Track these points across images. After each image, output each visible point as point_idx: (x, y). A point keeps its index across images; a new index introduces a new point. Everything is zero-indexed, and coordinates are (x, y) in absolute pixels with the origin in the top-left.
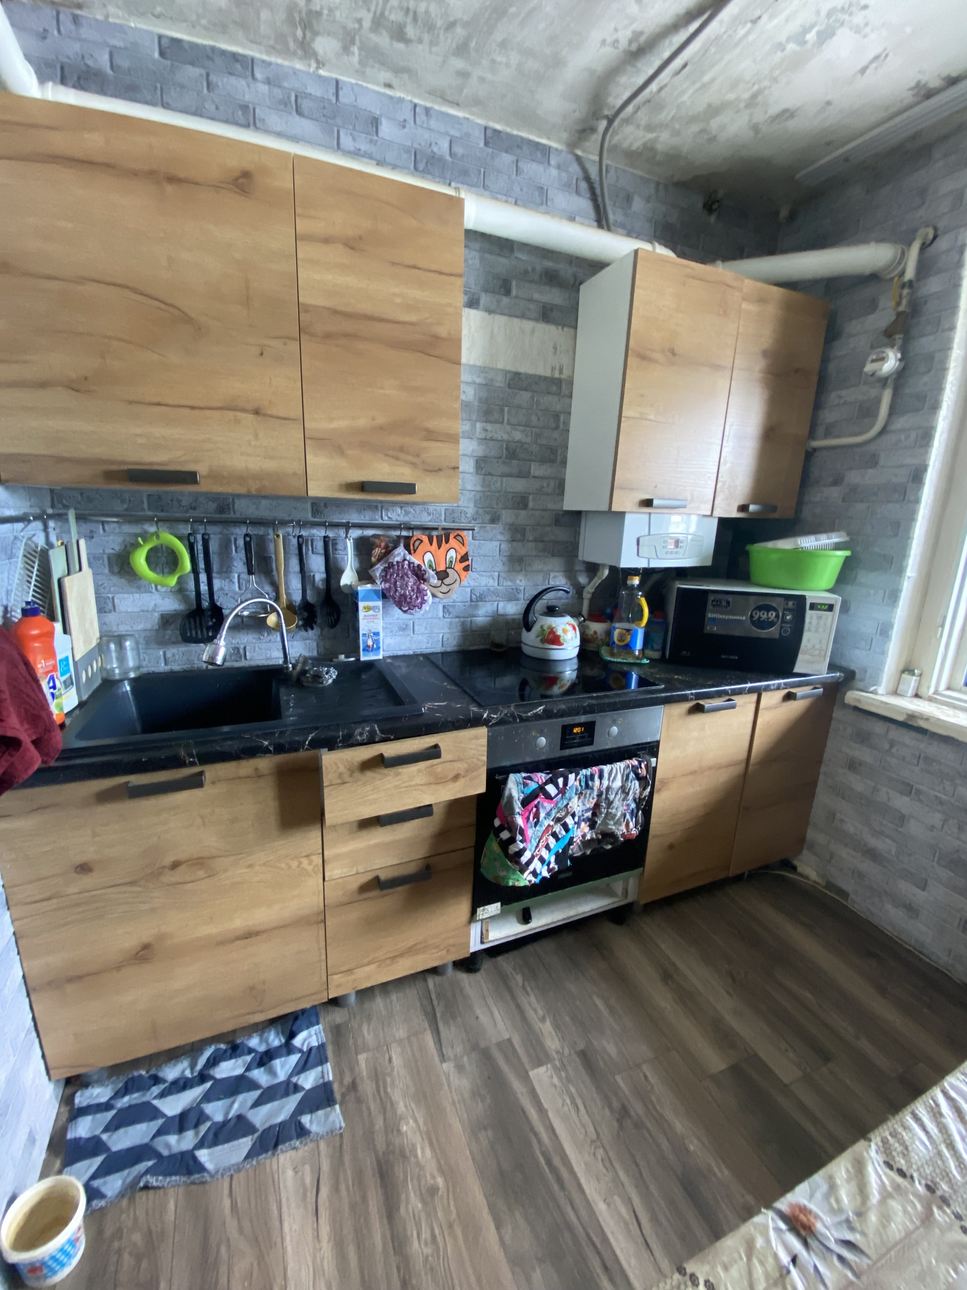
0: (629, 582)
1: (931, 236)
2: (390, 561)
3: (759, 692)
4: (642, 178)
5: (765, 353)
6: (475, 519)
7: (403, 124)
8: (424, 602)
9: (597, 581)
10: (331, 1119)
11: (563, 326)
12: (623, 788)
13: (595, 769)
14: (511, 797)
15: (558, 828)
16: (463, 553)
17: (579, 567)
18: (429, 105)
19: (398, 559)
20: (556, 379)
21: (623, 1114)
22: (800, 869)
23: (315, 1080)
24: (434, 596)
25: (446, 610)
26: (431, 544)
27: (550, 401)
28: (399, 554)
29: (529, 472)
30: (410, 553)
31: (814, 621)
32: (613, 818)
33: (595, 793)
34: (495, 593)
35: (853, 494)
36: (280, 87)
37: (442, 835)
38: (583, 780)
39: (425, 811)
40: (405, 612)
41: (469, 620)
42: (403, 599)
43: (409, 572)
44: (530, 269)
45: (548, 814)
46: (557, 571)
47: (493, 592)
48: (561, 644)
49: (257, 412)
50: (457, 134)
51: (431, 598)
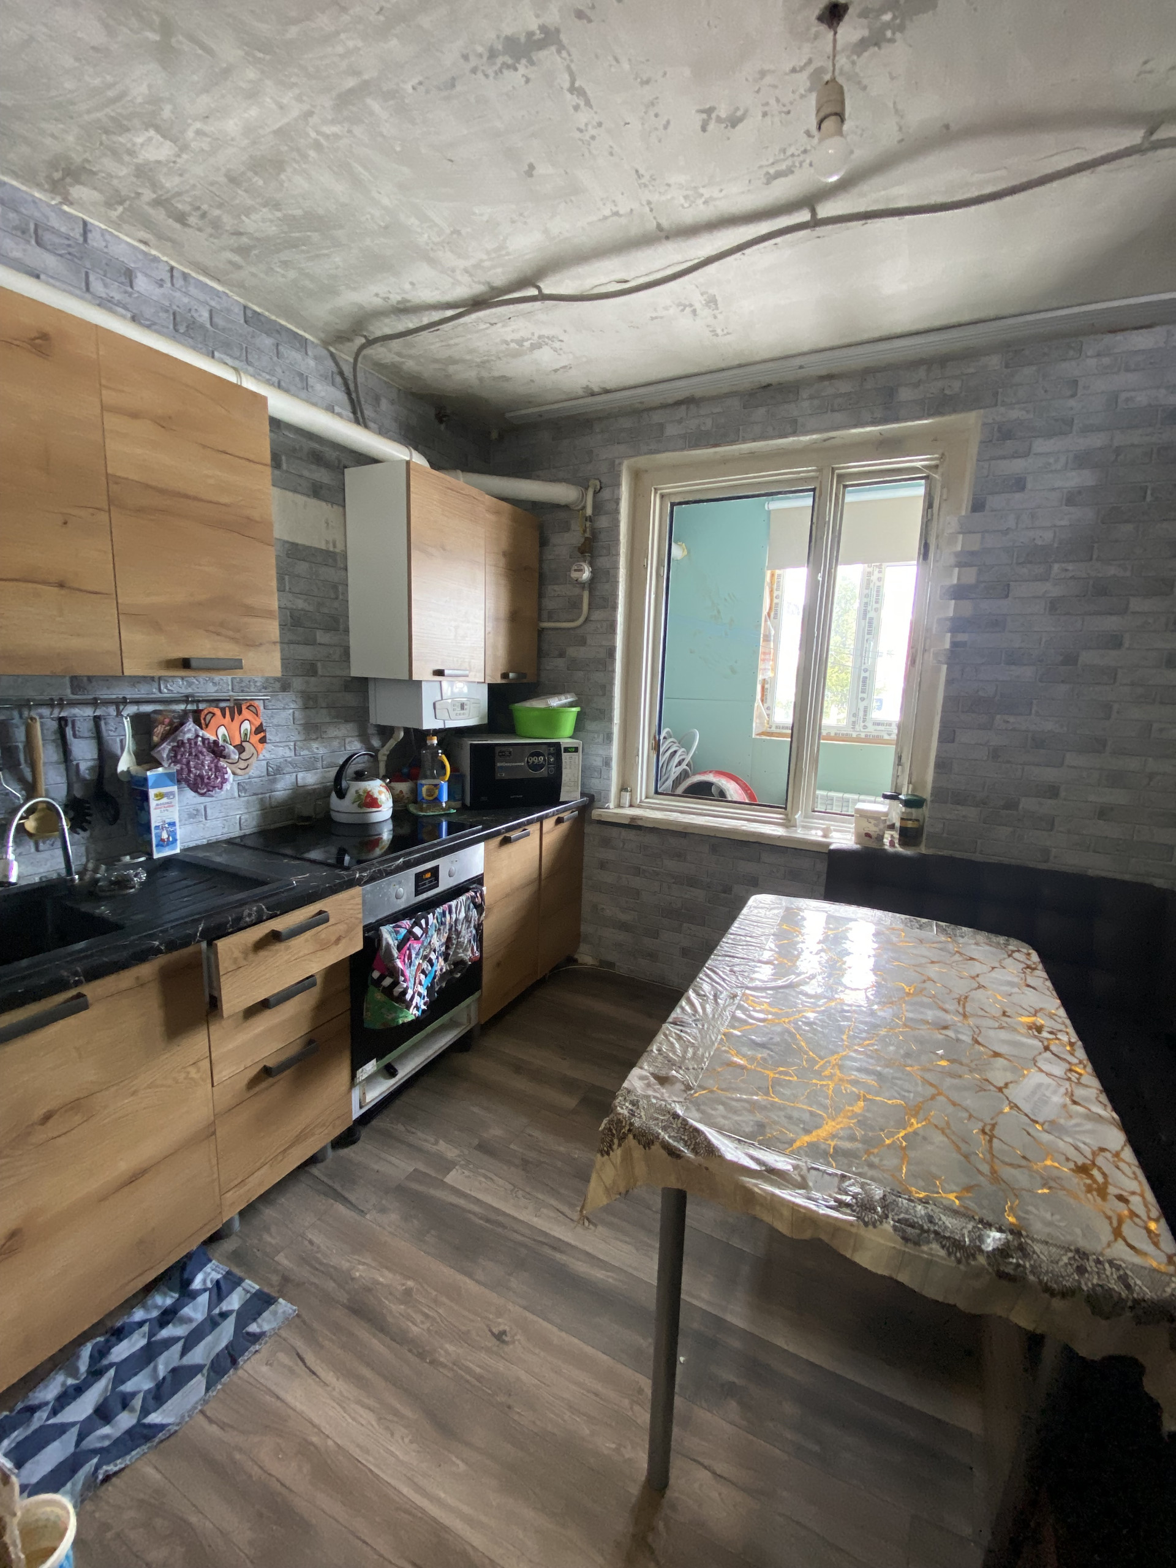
0: (429, 743)
1: (599, 487)
2: (180, 738)
3: (540, 820)
4: (386, 382)
5: (505, 554)
6: (265, 688)
7: (160, 283)
8: (224, 781)
9: (391, 744)
10: (280, 1311)
11: (333, 504)
12: (466, 917)
13: (446, 906)
14: (388, 944)
15: (425, 965)
16: (257, 724)
17: (371, 731)
18: (186, 271)
19: (189, 736)
20: (331, 552)
21: (525, 1164)
22: (580, 961)
23: (240, 1298)
24: (234, 773)
25: (241, 788)
26: (224, 717)
27: (329, 574)
28: (189, 730)
29: (315, 640)
30: (202, 728)
31: (568, 761)
32: (462, 946)
33: (448, 927)
34: (294, 764)
35: (574, 665)
36: (16, 211)
37: (321, 1007)
38: (439, 917)
39: (306, 984)
40: (203, 795)
41: (268, 795)
42: (199, 780)
43: (204, 750)
44: (297, 447)
45: (418, 954)
46: (352, 737)
47: (290, 763)
48: (379, 806)
49: (61, 585)
50: (218, 307)
51: (232, 776)
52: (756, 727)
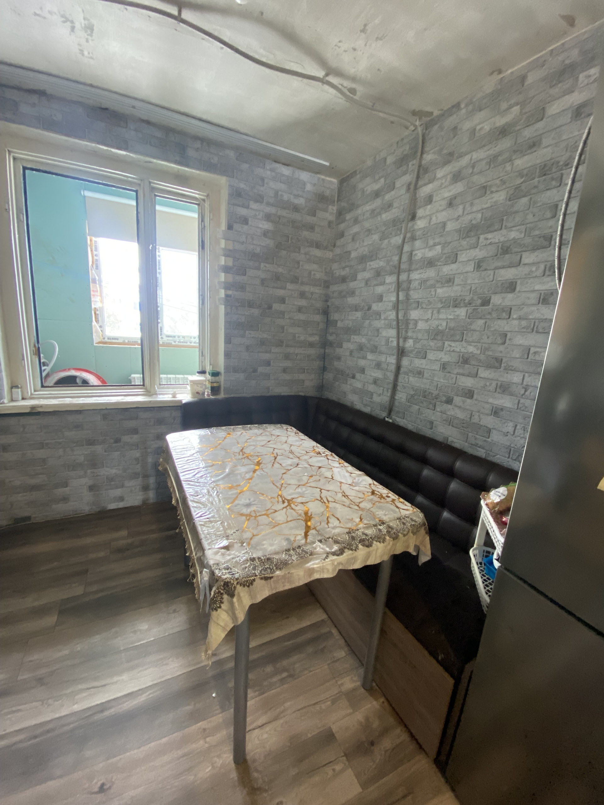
52: (96, 339)
